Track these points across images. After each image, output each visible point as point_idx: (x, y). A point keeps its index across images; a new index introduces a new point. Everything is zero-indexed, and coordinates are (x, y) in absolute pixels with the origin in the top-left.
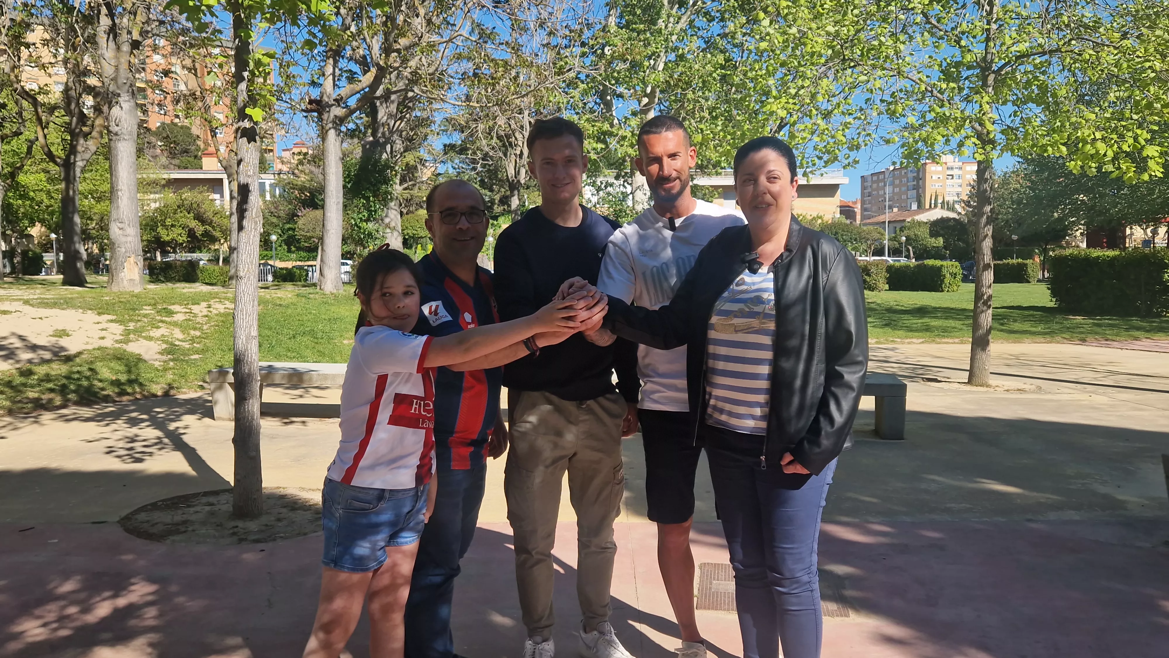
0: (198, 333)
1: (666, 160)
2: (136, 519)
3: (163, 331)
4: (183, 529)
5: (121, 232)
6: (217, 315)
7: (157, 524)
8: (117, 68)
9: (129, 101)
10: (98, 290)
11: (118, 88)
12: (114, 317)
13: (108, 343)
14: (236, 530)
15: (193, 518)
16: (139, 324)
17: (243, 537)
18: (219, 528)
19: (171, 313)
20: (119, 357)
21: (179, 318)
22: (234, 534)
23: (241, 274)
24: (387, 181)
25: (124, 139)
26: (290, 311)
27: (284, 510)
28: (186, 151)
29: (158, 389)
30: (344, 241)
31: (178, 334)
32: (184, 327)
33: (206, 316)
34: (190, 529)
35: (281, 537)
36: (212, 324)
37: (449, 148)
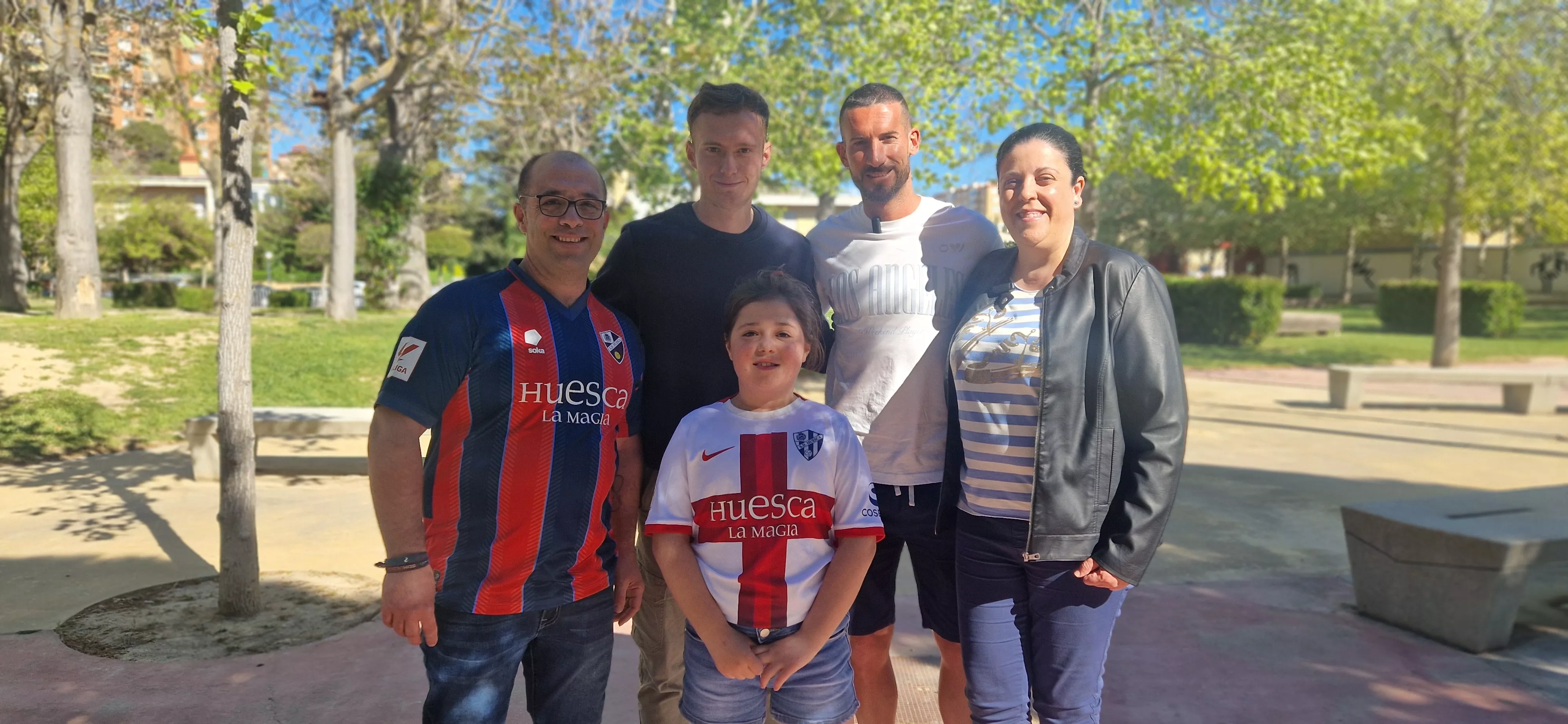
0: (173, 371)
1: (877, 143)
2: (83, 625)
3: (127, 368)
4: (148, 637)
5: (72, 247)
6: (198, 348)
7: (111, 630)
8: (65, 46)
9: (81, 87)
10: (42, 318)
11: (66, 70)
12: (61, 352)
13: (53, 384)
14: (223, 635)
15: (164, 619)
16: (95, 360)
17: (232, 645)
18: (200, 633)
19: (137, 346)
20: (67, 403)
21: (149, 351)
22: (220, 641)
23: (227, 300)
24: (409, 190)
25: (75, 134)
26: (290, 343)
27: (289, 604)
28: (161, 155)
29: (119, 443)
30: (358, 260)
31: (147, 372)
32: (154, 363)
33: (184, 350)
34: (159, 636)
35: (287, 644)
36: (192, 359)
37: (481, 156)
